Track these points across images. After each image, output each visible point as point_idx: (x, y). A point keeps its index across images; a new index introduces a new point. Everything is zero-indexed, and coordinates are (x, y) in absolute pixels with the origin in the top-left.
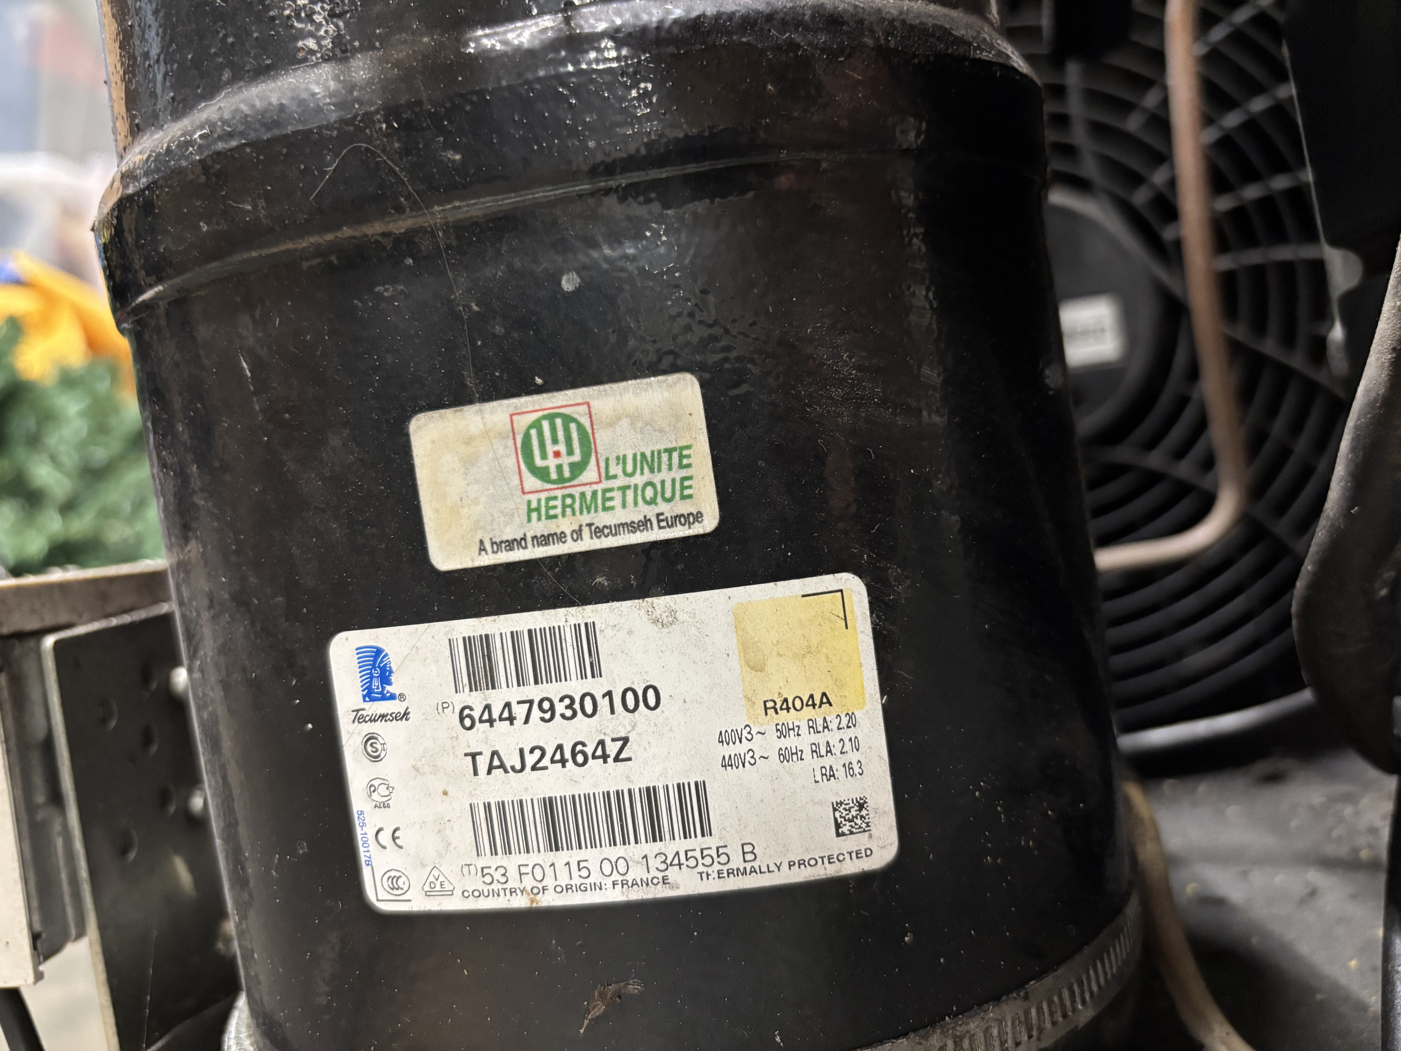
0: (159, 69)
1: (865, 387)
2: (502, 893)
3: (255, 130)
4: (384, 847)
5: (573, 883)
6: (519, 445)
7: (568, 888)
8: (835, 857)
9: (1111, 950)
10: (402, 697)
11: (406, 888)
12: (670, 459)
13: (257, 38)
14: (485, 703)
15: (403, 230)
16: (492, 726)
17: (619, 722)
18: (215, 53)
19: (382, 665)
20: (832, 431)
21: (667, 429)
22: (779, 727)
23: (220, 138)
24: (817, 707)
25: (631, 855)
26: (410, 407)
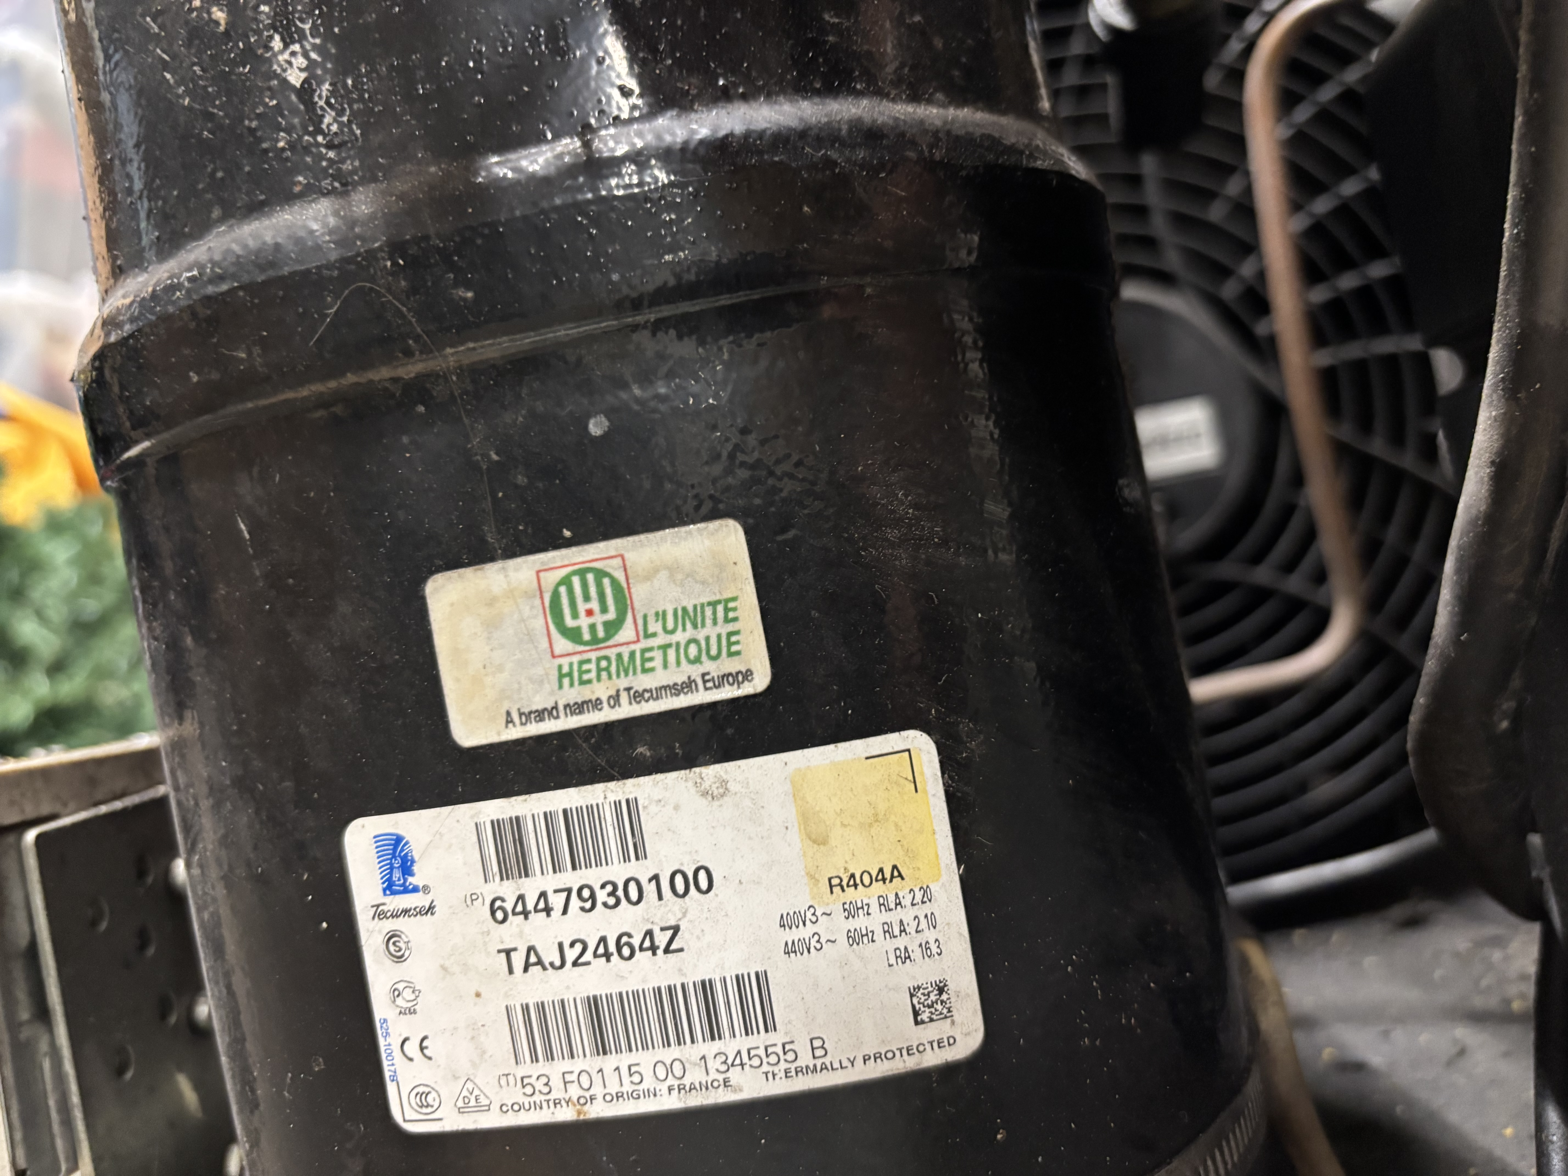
0: (142, 206)
1: (923, 527)
2: (545, 1105)
3: (248, 272)
4: (411, 1060)
5: (624, 1090)
6: (547, 604)
7: (619, 1096)
8: (915, 1048)
9: (1231, 1136)
10: (426, 889)
11: (436, 1105)
12: (715, 613)
13: (249, 173)
14: (518, 893)
15: (412, 375)
16: (526, 918)
17: (668, 908)
18: (203, 189)
19: (402, 854)
20: (890, 575)
21: (711, 580)
22: (847, 906)
23: (211, 281)
24: (887, 881)
25: (687, 1056)
26: (425, 567)
